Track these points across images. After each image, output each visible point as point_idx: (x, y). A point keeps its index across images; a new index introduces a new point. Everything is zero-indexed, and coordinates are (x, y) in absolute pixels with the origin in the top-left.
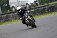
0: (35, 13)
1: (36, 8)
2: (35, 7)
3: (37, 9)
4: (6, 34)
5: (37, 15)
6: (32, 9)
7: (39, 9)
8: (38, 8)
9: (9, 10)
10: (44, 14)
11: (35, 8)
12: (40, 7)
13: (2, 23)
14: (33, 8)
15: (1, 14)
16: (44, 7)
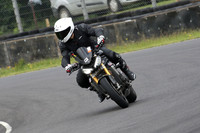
0: (140, 31)
1: (145, 12)
2: (140, 8)
3: (146, 16)
4: (38, 102)
5: (148, 36)
6: (130, 15)
7: (155, 14)
8: (152, 11)
9: (47, 20)
10: (171, 33)
11: (139, 13)
12: (157, 9)
13: (24, 64)
14: (132, 10)
15: (21, 32)
16: (172, 10)
